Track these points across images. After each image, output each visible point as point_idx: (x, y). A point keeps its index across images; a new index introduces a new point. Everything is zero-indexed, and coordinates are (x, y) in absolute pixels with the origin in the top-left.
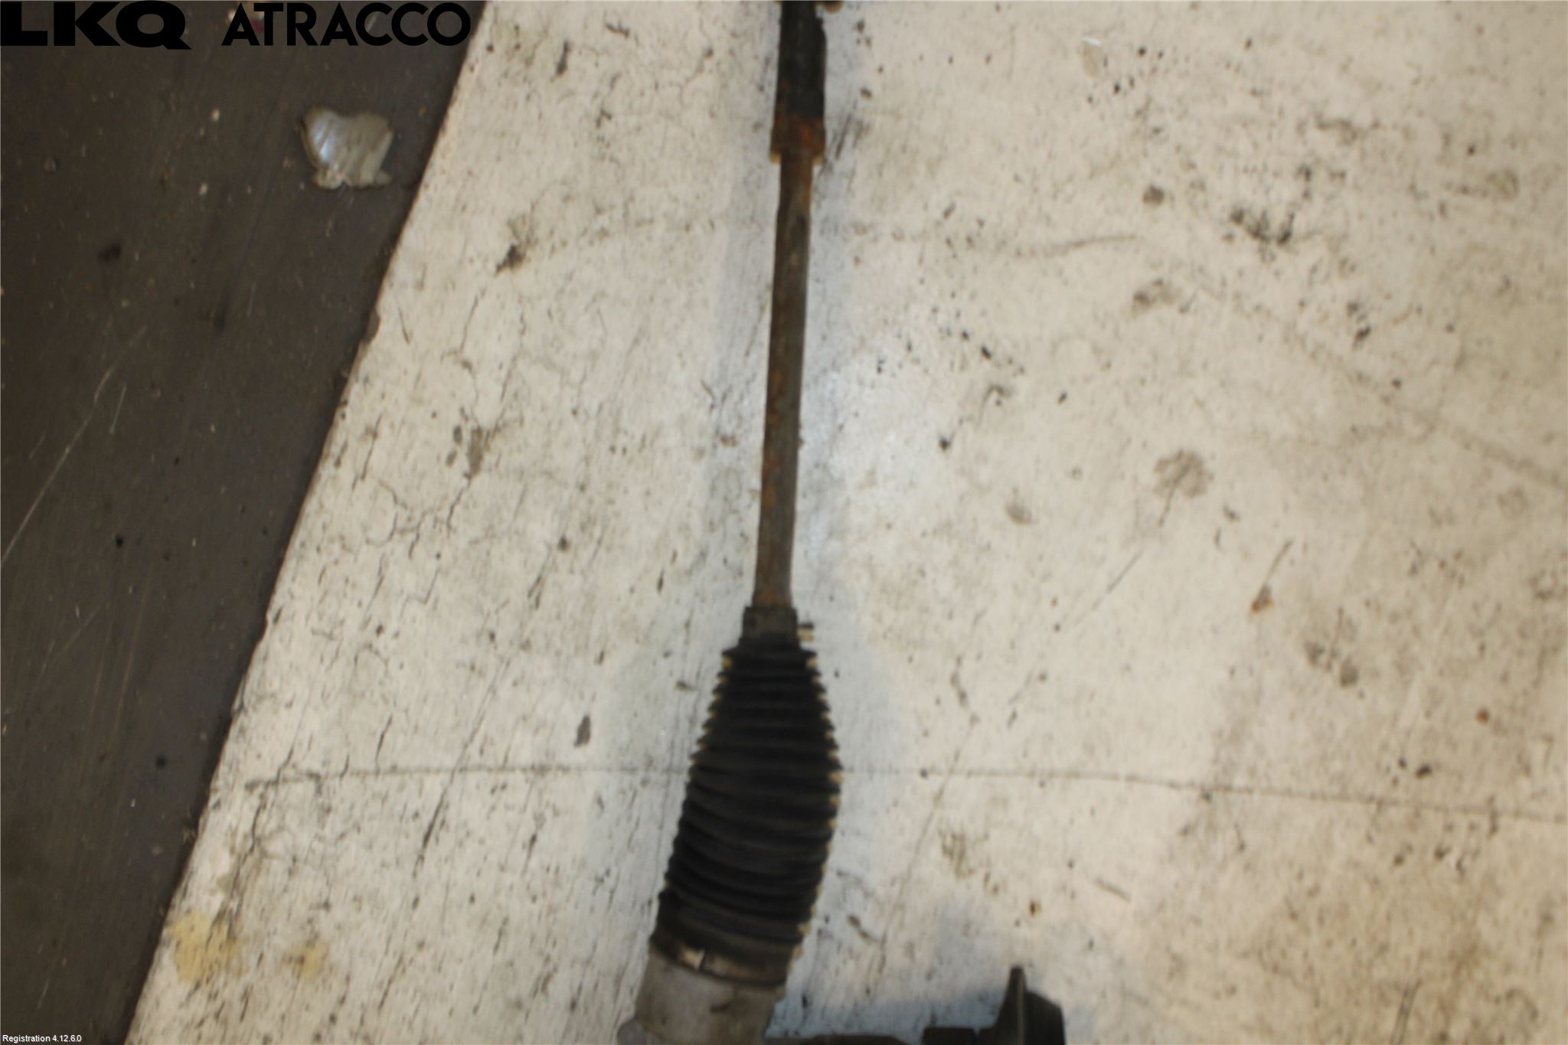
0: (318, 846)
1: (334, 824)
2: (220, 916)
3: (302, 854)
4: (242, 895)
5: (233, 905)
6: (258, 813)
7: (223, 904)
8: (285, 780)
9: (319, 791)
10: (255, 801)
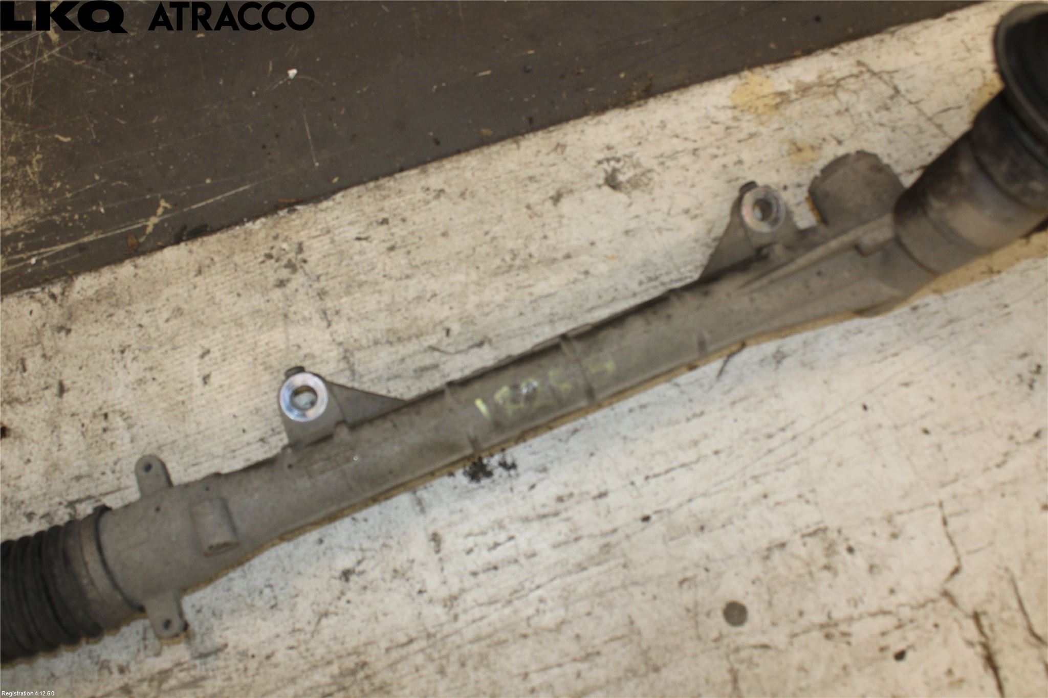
0: (865, 117)
1: (884, 116)
2: (781, 94)
3: (852, 111)
4: (803, 96)
5: (794, 96)
6: (851, 76)
7: (789, 91)
8: (880, 78)
9: (892, 98)
10: (855, 70)
